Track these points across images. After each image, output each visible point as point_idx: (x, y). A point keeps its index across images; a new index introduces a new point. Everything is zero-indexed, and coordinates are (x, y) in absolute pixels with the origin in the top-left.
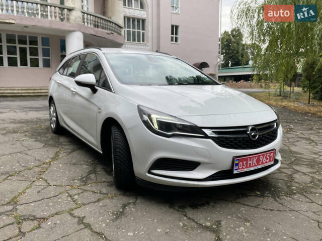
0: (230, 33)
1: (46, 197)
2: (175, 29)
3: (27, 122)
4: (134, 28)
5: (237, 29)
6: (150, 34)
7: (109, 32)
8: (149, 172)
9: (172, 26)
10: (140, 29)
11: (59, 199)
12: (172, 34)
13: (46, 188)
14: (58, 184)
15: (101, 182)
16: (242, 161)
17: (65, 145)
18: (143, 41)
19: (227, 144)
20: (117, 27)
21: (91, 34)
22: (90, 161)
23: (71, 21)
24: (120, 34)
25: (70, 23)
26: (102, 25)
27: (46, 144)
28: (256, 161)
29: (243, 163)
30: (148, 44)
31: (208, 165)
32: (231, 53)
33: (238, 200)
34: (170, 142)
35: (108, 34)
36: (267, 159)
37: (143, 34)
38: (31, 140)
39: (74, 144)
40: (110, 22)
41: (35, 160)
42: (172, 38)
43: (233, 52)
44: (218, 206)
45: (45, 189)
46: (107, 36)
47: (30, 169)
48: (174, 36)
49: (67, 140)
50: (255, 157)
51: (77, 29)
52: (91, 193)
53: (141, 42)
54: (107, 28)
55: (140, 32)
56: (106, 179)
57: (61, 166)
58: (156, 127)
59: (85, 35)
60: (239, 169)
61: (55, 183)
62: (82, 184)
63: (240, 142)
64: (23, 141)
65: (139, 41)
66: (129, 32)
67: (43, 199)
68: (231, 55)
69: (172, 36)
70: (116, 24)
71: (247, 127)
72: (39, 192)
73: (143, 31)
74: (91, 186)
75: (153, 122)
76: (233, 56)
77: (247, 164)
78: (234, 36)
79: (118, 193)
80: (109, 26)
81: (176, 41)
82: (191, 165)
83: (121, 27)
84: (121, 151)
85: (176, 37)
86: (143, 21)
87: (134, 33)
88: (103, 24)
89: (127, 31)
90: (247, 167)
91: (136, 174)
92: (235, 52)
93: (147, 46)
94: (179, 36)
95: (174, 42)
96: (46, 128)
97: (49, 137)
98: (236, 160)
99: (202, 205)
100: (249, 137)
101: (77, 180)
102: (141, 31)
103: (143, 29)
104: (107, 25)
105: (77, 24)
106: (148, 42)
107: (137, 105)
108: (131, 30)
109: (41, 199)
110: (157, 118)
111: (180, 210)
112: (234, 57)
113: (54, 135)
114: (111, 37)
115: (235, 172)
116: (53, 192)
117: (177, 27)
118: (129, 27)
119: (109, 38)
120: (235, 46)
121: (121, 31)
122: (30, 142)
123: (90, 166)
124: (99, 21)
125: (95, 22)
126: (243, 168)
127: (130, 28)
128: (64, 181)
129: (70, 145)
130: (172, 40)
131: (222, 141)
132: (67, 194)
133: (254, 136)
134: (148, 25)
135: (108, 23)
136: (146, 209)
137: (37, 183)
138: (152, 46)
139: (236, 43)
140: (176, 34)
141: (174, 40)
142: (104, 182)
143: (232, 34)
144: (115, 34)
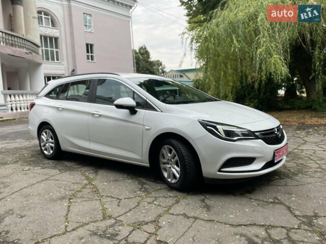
0: (138, 51)
1: (131, 207)
2: (89, 48)
5: (144, 47)
6: (64, 53)
7: (28, 52)
8: (220, 171)
9: (87, 45)
10: (53, 48)
11: (144, 207)
12: (88, 52)
13: (120, 202)
17: (79, 168)
18: (58, 60)
20: (34, 46)
21: (9, 54)
24: (38, 54)
26: (19, 44)
27: (60, 170)
29: (278, 155)
30: (63, 63)
34: (236, 144)
35: (26, 53)
37: (57, 52)
41: (73, 183)
42: (88, 56)
43: (143, 70)
46: (26, 56)
47: (80, 191)
48: (90, 54)
50: (282, 150)
52: (163, 198)
53: (56, 61)
54: (25, 47)
55: (53, 51)
56: (161, 187)
57: (106, 184)
60: (277, 159)
61: (123, 197)
62: (146, 193)
63: (274, 139)
65: (53, 59)
66: (47, 52)
67: (131, 210)
69: (88, 54)
70: (34, 43)
72: (119, 206)
73: (57, 50)
78: (142, 54)
80: (27, 45)
81: (92, 60)
83: (38, 46)
85: (91, 56)
86: (56, 39)
89: (45, 50)
93: (63, 65)
94: (94, 55)
95: (90, 61)
97: (51, 164)
98: (275, 153)
101: (138, 191)
102: (55, 50)
103: (57, 47)
104: (25, 44)
106: (63, 61)
109: (128, 210)
110: (223, 128)
114: (29, 57)
115: (275, 161)
116: (131, 204)
117: (92, 46)
118: (46, 46)
119: (28, 58)
120: (144, 64)
121: (38, 50)
127: (48, 47)
128: (128, 194)
130: (88, 59)
131: (267, 140)
132: (146, 203)
134: (62, 44)
135: (26, 42)
137: (104, 200)
138: (68, 64)
139: (144, 60)
140: (91, 53)
141: (90, 59)
142: (162, 189)
143: (140, 52)
144: (34, 54)
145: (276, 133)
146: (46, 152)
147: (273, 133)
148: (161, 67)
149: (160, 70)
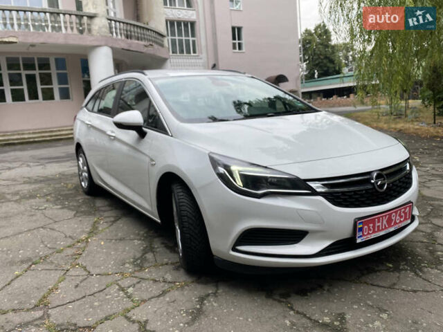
0: (313, 32)
1: (88, 293)
2: (237, 32)
3: (46, 180)
4: (180, 34)
5: (322, 24)
6: (203, 42)
7: (146, 43)
8: (234, 249)
9: (233, 29)
10: (188, 36)
11: (106, 295)
12: (234, 39)
13: (85, 279)
14: (102, 272)
15: (162, 265)
16: (367, 223)
17: (105, 211)
18: (194, 52)
19: (345, 200)
20: (157, 36)
21: (123, 49)
22: (142, 233)
23: (94, 32)
24: (162, 45)
25: (92, 35)
26: (136, 34)
27: (77, 212)
28: (387, 221)
29: (369, 227)
30: (201, 56)
31: (319, 234)
32: (317, 59)
33: (364, 279)
35: (146, 46)
36: (401, 217)
37: (194, 42)
38: (55, 207)
39: (116, 208)
40: (148, 29)
41: (66, 237)
42: (234, 44)
43: (319, 58)
44: (336, 290)
45: (85, 281)
46: (145, 50)
47: (60, 252)
48: (237, 41)
49: (106, 203)
50: (385, 216)
51: (103, 43)
52: (152, 282)
53: (192, 54)
54: (144, 38)
55: (189, 40)
56: (169, 259)
57: (102, 243)
58: (239, 183)
59: (115, 51)
60: (363, 235)
61: (98, 271)
62: (136, 269)
63: (362, 196)
64: (45, 209)
65: (188, 52)
66: (173, 42)
67: (84, 297)
68: (317, 62)
69: (234, 41)
70: (156, 32)
71: (369, 173)
72: (77, 286)
73: (194, 39)
74: (150, 272)
75: (235, 176)
76: (319, 63)
77: (374, 227)
78: (320, 36)
79: (189, 280)
80: (147, 35)
81: (240, 48)
82: (295, 236)
83: (162, 36)
84: (190, 221)
85: (239, 43)
86: (193, 24)
87: (181, 41)
88: (138, 33)
89: (172, 39)
90: (374, 232)
91: (214, 253)
92: (322, 57)
93: (201, 59)
94: (243, 41)
95: (237, 50)
96: (75, 188)
97: (80, 201)
98: (358, 224)
99: (313, 290)
100: (374, 187)
101: (129, 263)
102: (191, 39)
103: (193, 35)
104: (144, 34)
105: (102, 36)
106: (202, 53)
107: (207, 152)
108: (177, 38)
109: (81, 297)
110: (239, 171)
111: (282, 300)
112: (321, 64)
113: (87, 197)
114: (150, 51)
115: (359, 241)
116: (97, 285)
117: (239, 29)
118: (173, 34)
119: (148, 52)
120: (321, 49)
121: (163, 41)
122: (55, 211)
123: (143, 240)
124: (132, 29)
125: (127, 31)
126: (369, 234)
127: (175, 36)
128: (110, 267)
129: (111, 210)
130: (234, 48)
131: (338, 197)
132: (117, 287)
133: (382, 186)
134: (201, 30)
135: (145, 32)
136: (233, 303)
137: (72, 272)
138: (208, 58)
139: (322, 44)
140: (239, 39)
141: (237, 48)
142: (167, 264)
143: (316, 32)
144: (156, 46)
145: (373, 181)
146: (83, 184)
147: (368, 181)
148: (351, 53)
149: (350, 57)
